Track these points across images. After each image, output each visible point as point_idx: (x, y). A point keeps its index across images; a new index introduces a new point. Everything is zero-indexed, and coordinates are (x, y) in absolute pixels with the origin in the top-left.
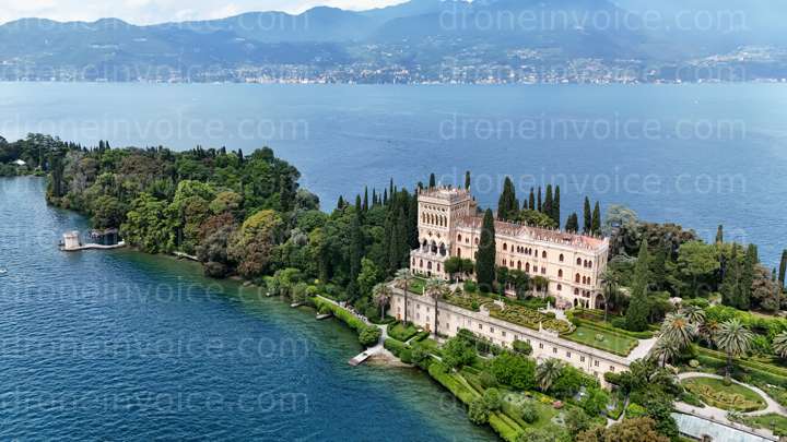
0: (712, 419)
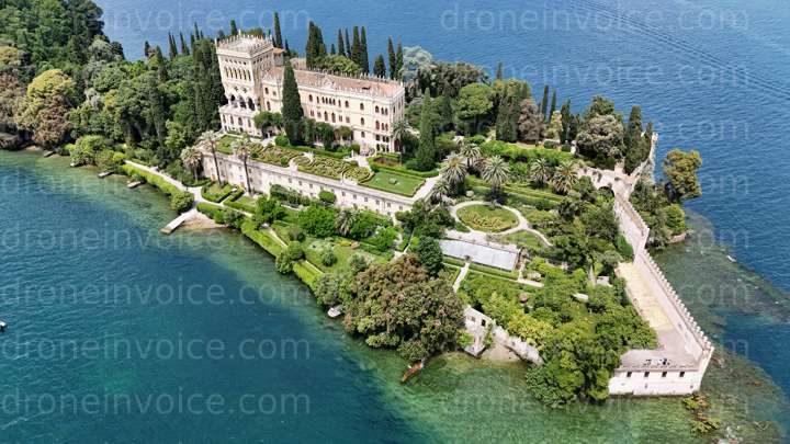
0: (473, 242)
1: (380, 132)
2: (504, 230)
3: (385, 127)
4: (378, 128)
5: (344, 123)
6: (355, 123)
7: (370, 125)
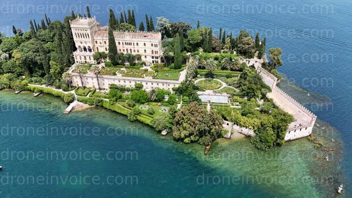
0: (209, 95)
1: (154, 55)
2: (218, 88)
3: (157, 52)
4: (153, 53)
5: (136, 53)
6: (141, 52)
7: (149, 52)
